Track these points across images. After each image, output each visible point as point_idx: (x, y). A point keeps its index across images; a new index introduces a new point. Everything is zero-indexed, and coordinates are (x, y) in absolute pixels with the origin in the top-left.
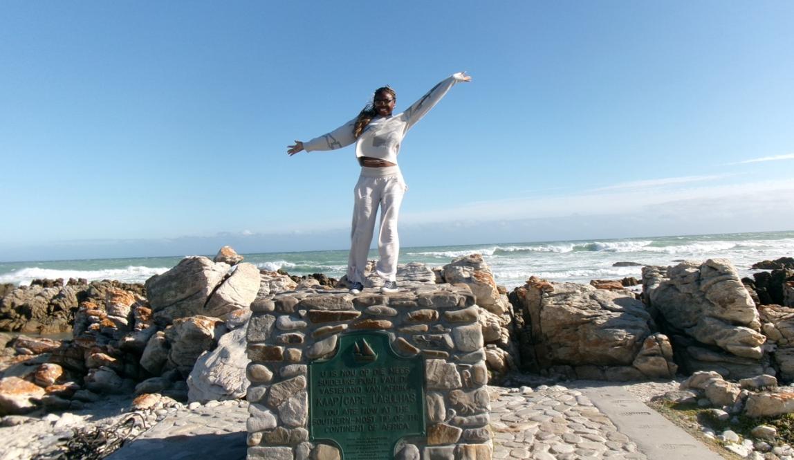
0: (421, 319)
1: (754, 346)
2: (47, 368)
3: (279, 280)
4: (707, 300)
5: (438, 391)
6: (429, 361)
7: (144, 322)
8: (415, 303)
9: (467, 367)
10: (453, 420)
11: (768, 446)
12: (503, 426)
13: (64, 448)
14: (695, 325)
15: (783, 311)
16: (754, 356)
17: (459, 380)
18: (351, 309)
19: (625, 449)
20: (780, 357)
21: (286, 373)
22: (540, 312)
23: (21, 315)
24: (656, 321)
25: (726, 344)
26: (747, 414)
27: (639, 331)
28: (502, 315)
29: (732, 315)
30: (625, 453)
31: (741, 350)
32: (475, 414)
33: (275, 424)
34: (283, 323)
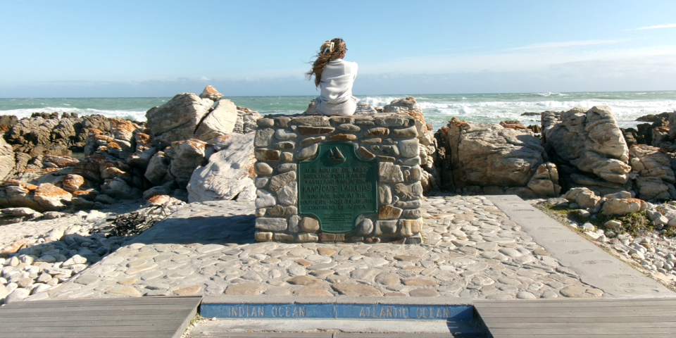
0: (377, 134)
1: (622, 174)
2: (72, 178)
3: (251, 114)
4: (589, 138)
5: (387, 184)
6: (381, 163)
7: (144, 145)
8: (373, 123)
9: (407, 168)
10: (397, 203)
11: (614, 234)
12: (429, 215)
13: (113, 225)
14: (578, 157)
15: (648, 149)
16: (621, 182)
17: (402, 177)
18: (328, 126)
19: (513, 229)
20: (641, 183)
21: (282, 169)
22: (458, 145)
23: (29, 141)
24: (549, 154)
25: (600, 172)
26: (603, 213)
27: (535, 161)
28: (429, 146)
29: (607, 150)
30: (513, 232)
31: (611, 177)
32: (412, 200)
33: (274, 203)
34: (280, 134)
